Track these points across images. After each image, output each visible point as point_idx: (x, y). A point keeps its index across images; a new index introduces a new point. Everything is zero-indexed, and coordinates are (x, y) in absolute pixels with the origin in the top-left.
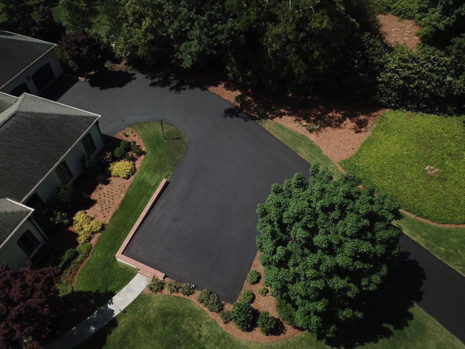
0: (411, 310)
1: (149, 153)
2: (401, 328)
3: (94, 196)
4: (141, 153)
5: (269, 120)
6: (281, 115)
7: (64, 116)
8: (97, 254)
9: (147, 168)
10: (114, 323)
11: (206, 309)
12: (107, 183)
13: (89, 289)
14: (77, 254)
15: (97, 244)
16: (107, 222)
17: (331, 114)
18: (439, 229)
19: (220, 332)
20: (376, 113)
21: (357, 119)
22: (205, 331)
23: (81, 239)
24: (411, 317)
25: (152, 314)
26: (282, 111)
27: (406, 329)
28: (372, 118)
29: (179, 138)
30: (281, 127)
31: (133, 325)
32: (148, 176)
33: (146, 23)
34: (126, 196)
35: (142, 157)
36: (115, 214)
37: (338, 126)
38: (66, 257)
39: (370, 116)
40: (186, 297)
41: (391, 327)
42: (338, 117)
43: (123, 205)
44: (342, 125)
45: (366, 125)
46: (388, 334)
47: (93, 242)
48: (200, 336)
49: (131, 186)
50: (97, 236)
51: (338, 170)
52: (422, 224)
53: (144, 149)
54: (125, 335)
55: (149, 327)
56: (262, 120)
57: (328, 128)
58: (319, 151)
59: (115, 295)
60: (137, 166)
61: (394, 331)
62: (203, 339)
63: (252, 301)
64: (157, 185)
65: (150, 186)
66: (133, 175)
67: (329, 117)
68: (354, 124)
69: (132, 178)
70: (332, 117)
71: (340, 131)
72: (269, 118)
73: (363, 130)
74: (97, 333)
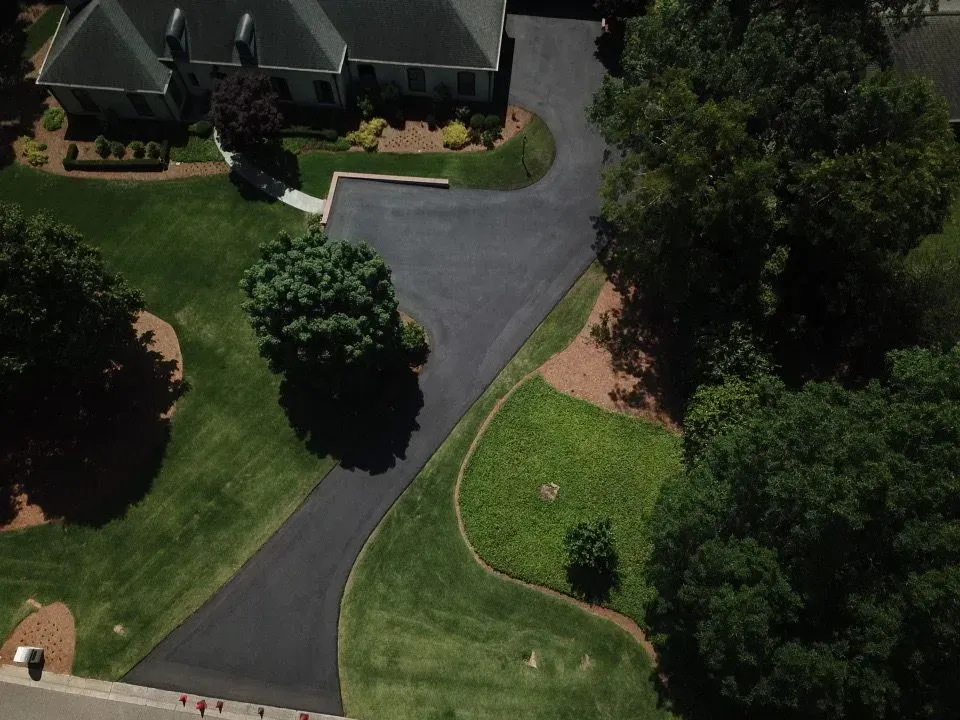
0: (329, 457)
1: (492, 152)
2: (308, 448)
3: (410, 125)
4: (490, 146)
5: (605, 276)
6: (621, 288)
8: (337, 157)
9: (468, 160)
10: (273, 200)
12: (432, 128)
13: (300, 167)
14: (334, 140)
15: (351, 153)
16: (381, 151)
17: (642, 355)
20: (668, 420)
21: (644, 393)
23: (351, 136)
24: (322, 456)
26: (632, 289)
27: (307, 453)
28: (654, 414)
29: (529, 175)
30: (594, 293)
31: (273, 217)
32: (454, 165)
34: (418, 155)
35: (484, 148)
36: (391, 154)
37: (617, 368)
38: (327, 132)
39: (657, 411)
41: (308, 438)
42: (640, 366)
43: (408, 157)
44: (620, 373)
45: (631, 406)
46: (301, 436)
47: (353, 149)
49: (435, 154)
50: (362, 149)
51: (523, 375)
53: (497, 144)
54: (263, 213)
56: (602, 268)
57: (609, 356)
58: (557, 349)
59: (299, 189)
60: (468, 149)
61: (304, 442)
64: (442, 177)
66: (452, 149)
67: (636, 354)
68: (631, 389)
69: (448, 150)
70: (636, 356)
71: (608, 370)
72: (609, 273)
73: (621, 402)
74: (262, 191)
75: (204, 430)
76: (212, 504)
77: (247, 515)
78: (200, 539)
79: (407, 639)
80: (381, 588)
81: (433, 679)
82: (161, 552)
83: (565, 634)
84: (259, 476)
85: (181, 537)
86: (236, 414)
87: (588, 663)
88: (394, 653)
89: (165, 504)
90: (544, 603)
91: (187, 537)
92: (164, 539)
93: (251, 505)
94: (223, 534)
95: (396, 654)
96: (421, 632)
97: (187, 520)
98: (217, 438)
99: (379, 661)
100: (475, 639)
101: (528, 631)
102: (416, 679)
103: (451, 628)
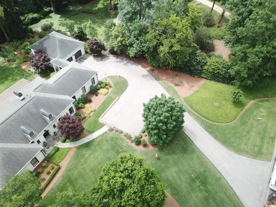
1: (114, 87)
7: (86, 71)
8: (92, 119)
9: (113, 92)
11: (126, 138)
12: (97, 96)
14: (85, 117)
16: (97, 109)
18: (211, 124)
19: (129, 145)
22: (124, 144)
25: (108, 138)
31: (102, 140)
32: (113, 95)
33: (119, 39)
34: (104, 101)
35: (111, 88)
36: (100, 106)
40: (120, 134)
43: (103, 104)
47: (91, 114)
48: (122, 145)
49: (106, 98)
50: (93, 112)
52: (206, 122)
53: (112, 86)
54: (99, 142)
55: (107, 141)
60: (109, 92)
62: (123, 146)
63: (141, 137)
64: (115, 99)
65: (113, 99)
69: (107, 95)
75: (170, 178)
76: (197, 182)
77: (205, 171)
78: (209, 187)
79: (250, 142)
80: (235, 144)
81: (263, 139)
82: (211, 200)
83: (253, 112)
84: (192, 166)
85: (207, 193)
86: (169, 168)
87: (261, 110)
88: (254, 146)
89: (193, 196)
90: (244, 114)
91: (207, 191)
92: (206, 199)
93: (202, 170)
94: (210, 180)
95: (255, 145)
96: (249, 139)
97: (201, 190)
98: (175, 175)
99: (256, 149)
100: (252, 129)
101: (251, 119)
102: (263, 142)
103: (248, 133)
